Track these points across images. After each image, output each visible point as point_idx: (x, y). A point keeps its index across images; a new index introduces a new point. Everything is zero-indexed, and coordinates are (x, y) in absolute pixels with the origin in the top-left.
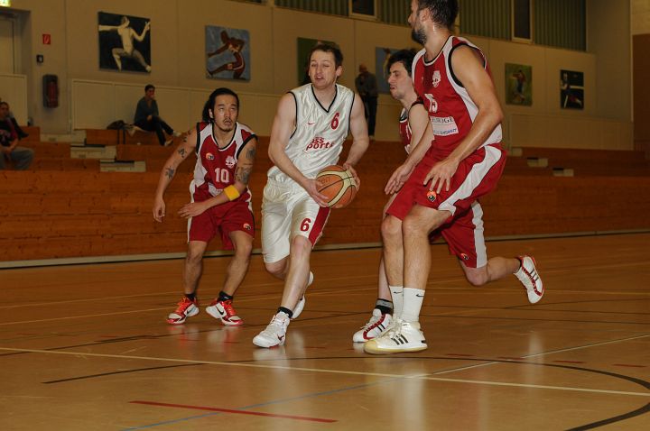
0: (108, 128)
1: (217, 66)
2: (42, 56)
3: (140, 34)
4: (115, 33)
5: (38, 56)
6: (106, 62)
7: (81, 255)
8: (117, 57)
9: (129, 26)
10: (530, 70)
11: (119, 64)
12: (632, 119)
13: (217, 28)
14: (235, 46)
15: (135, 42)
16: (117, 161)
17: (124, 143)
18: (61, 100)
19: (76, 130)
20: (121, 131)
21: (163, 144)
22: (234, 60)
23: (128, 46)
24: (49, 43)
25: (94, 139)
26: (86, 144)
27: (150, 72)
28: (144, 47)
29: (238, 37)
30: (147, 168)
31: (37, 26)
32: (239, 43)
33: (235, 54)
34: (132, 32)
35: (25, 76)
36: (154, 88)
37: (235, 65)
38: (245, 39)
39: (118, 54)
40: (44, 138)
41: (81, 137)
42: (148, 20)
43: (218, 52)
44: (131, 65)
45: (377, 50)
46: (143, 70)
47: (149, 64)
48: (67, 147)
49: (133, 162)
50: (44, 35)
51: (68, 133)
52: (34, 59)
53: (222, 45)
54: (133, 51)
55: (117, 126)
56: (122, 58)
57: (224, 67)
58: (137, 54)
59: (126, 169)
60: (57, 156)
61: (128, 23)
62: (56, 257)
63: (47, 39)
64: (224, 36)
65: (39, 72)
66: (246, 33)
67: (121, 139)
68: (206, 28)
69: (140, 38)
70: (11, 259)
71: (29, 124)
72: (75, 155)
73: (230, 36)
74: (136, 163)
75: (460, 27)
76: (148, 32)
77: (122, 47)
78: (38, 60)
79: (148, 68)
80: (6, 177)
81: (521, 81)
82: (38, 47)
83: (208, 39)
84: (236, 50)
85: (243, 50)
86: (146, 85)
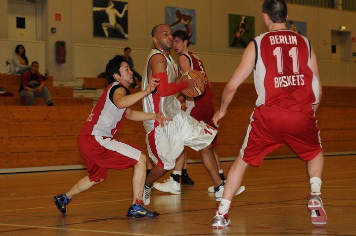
0: (99, 77)
2: (55, 29)
3: (120, 12)
4: (104, 12)
5: (52, 29)
6: (98, 32)
8: (105, 29)
9: (114, 8)
11: (107, 33)
13: (173, 8)
14: (185, 20)
15: (117, 19)
18: (68, 58)
19: (77, 78)
22: (185, 30)
23: (113, 21)
24: (60, 20)
25: (89, 84)
26: (84, 88)
27: (127, 39)
28: (123, 22)
29: (187, 14)
31: (52, 9)
32: (188, 18)
34: (116, 11)
35: (43, 42)
36: (130, 49)
38: (192, 15)
39: (106, 27)
40: (56, 84)
41: (80, 83)
42: (126, 3)
43: (174, 24)
44: (115, 34)
46: (122, 37)
47: (127, 33)
48: (71, 90)
50: (56, 15)
51: (73, 80)
52: (50, 31)
53: (177, 19)
54: (116, 25)
56: (109, 29)
58: (119, 26)
60: (64, 96)
61: (112, 5)
62: (62, 165)
63: (58, 17)
64: (178, 14)
65: (53, 39)
66: (193, 11)
68: (166, 8)
69: (121, 16)
70: (32, 166)
71: (46, 75)
72: (76, 95)
73: (182, 13)
75: (342, 5)
76: (126, 12)
77: (108, 22)
78: (52, 32)
79: (126, 36)
80: (29, 110)
82: (52, 23)
83: (167, 16)
84: (186, 23)
85: (191, 23)
86: (125, 47)
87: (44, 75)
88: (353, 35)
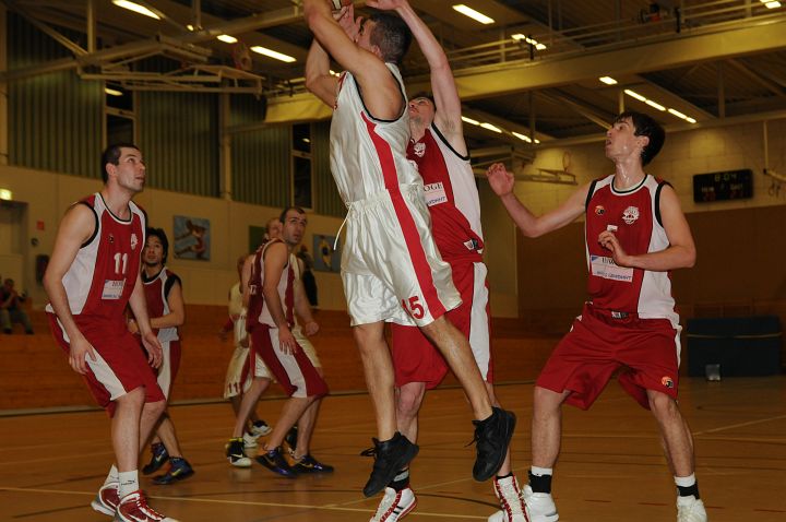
1: (183, 248)
2: (37, 240)
5: (33, 240)
7: (64, 405)
12: (516, 292)
13: (182, 218)
14: (197, 232)
22: (197, 243)
24: (43, 229)
29: (200, 224)
31: (33, 215)
32: (201, 230)
33: (199, 239)
35: (22, 256)
37: (197, 247)
38: (205, 226)
40: (35, 307)
43: (184, 236)
50: (39, 223)
52: (30, 242)
53: (187, 231)
57: (189, 249)
62: (43, 407)
63: (41, 225)
64: (190, 225)
65: (34, 253)
66: (207, 222)
68: (175, 218)
73: (194, 223)
78: (33, 243)
82: (33, 232)
83: (175, 226)
84: (198, 235)
85: (205, 236)
87: (20, 295)
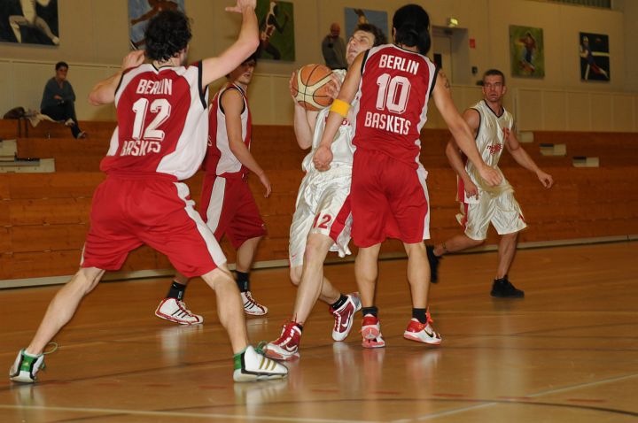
1: (144, 36)
6: (2, 33)
8: (15, 27)
10: (541, 32)
11: (18, 36)
16: (18, 158)
17: (27, 136)
20: (22, 122)
21: (75, 136)
23: (29, 13)
27: (58, 45)
28: (49, 13)
30: (56, 167)
32: (171, 6)
36: (66, 66)
39: (17, 23)
43: (145, 18)
44: (34, 36)
45: (347, 11)
46: (49, 42)
49: (38, 160)
53: (150, 9)
54: (35, 21)
55: (17, 114)
56: (22, 28)
58: (41, 22)
59: (30, 169)
67: (23, 130)
69: (45, 3)
74: (41, 160)
77: (22, 14)
79: (55, 40)
81: (530, 47)
83: (132, 1)
86: (57, 62)
88: (471, 35)
